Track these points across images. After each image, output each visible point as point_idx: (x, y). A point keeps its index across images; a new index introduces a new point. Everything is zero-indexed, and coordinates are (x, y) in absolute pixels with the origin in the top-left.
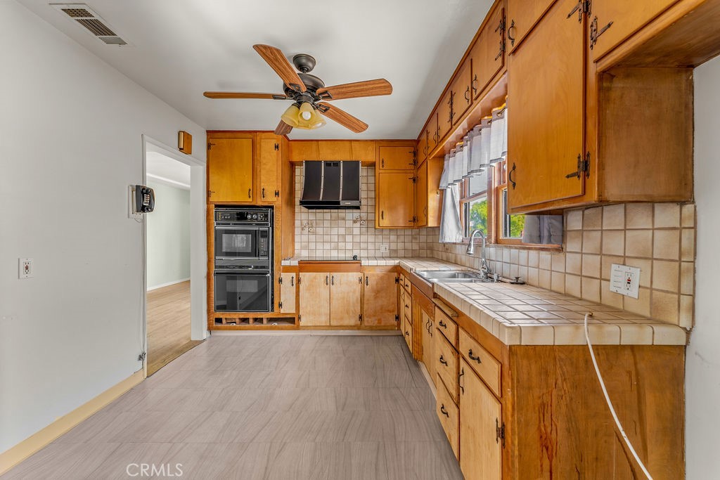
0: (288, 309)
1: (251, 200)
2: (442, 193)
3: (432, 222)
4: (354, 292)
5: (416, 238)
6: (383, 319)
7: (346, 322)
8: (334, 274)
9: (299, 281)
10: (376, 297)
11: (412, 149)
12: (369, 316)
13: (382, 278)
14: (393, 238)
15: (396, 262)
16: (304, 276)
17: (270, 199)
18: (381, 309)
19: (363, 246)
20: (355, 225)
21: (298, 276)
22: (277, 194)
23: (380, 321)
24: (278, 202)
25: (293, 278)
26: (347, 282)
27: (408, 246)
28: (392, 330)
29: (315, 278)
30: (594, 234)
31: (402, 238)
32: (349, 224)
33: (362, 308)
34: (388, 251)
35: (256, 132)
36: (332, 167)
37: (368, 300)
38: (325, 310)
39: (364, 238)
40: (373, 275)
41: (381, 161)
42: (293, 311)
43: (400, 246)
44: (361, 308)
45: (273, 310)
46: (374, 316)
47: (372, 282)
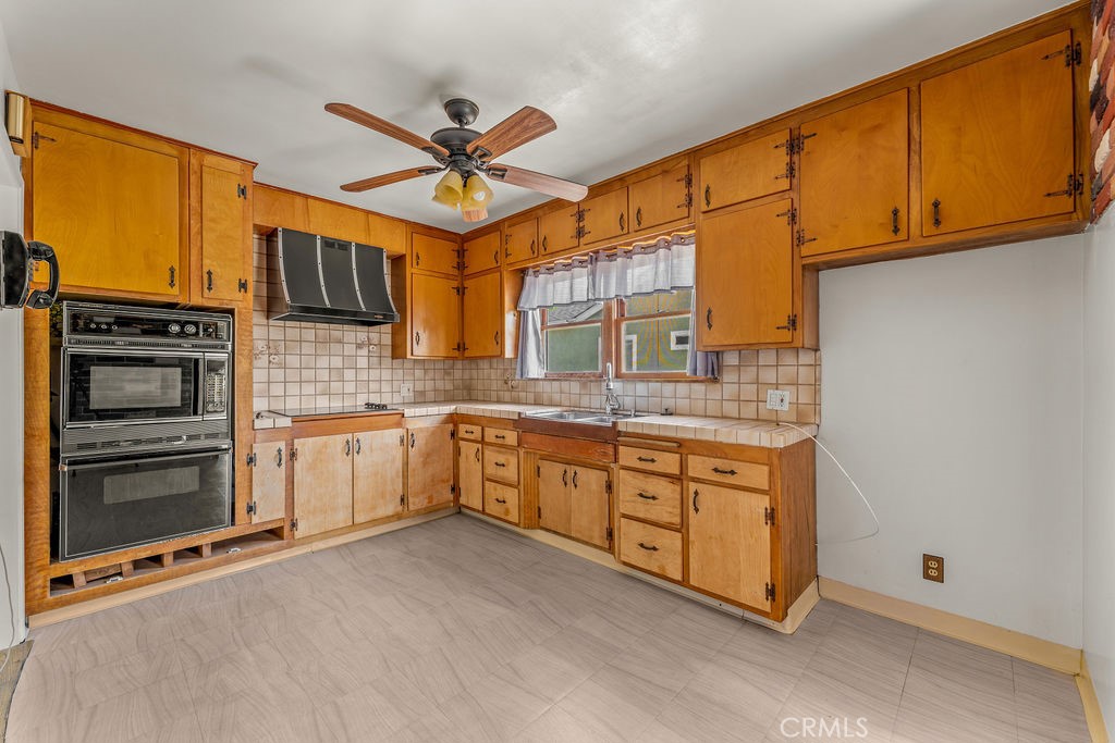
0: (269, 513)
1: (175, 291)
2: (521, 317)
3: (509, 353)
4: (393, 461)
5: (449, 374)
6: (435, 495)
7: (382, 512)
8: (360, 435)
9: (293, 455)
10: (425, 464)
11: (456, 247)
12: (416, 495)
13: (433, 433)
14: (419, 373)
15: (449, 409)
16: (304, 445)
17: (225, 294)
18: (433, 481)
19: (374, 387)
20: (360, 352)
21: (291, 445)
22: (243, 286)
23: (430, 499)
24: (245, 303)
25: (279, 451)
26: (381, 446)
27: (440, 385)
28: (446, 508)
29: (325, 445)
30: (749, 369)
31: (431, 374)
32: (350, 349)
33: (405, 484)
34: (412, 394)
35: (189, 146)
36: (336, 251)
37: (414, 470)
38: (344, 499)
39: (375, 374)
40: (421, 430)
41: (414, 257)
42: (281, 514)
43: (429, 385)
44: (403, 484)
45: (233, 522)
46: (423, 493)
47: (420, 441)
